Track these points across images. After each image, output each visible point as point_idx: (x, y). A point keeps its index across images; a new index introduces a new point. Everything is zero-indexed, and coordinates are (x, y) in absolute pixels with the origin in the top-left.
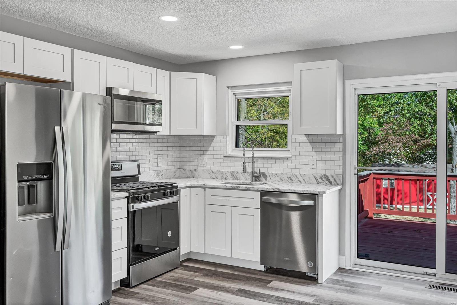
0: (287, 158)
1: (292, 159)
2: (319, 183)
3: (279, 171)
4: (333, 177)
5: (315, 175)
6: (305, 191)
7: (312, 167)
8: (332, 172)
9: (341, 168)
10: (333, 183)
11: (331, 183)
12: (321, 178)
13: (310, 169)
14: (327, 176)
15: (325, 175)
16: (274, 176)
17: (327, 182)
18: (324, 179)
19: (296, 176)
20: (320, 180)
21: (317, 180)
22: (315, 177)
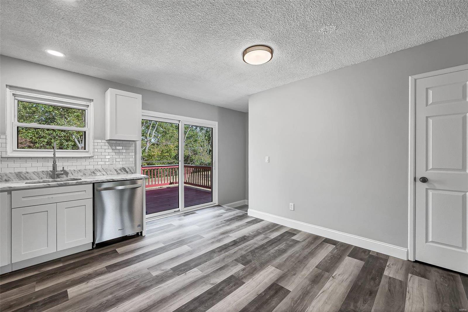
0: (89, 157)
1: (94, 158)
2: (118, 174)
3: (82, 168)
4: (129, 168)
5: (115, 168)
6: (134, 178)
7: (112, 163)
8: (128, 166)
9: (134, 162)
10: (129, 173)
11: (127, 172)
12: (120, 170)
13: (111, 164)
14: (125, 168)
15: (123, 168)
16: (76, 172)
17: (125, 172)
18: (122, 170)
19: (99, 170)
20: (119, 172)
21: (117, 172)
22: (116, 170)
